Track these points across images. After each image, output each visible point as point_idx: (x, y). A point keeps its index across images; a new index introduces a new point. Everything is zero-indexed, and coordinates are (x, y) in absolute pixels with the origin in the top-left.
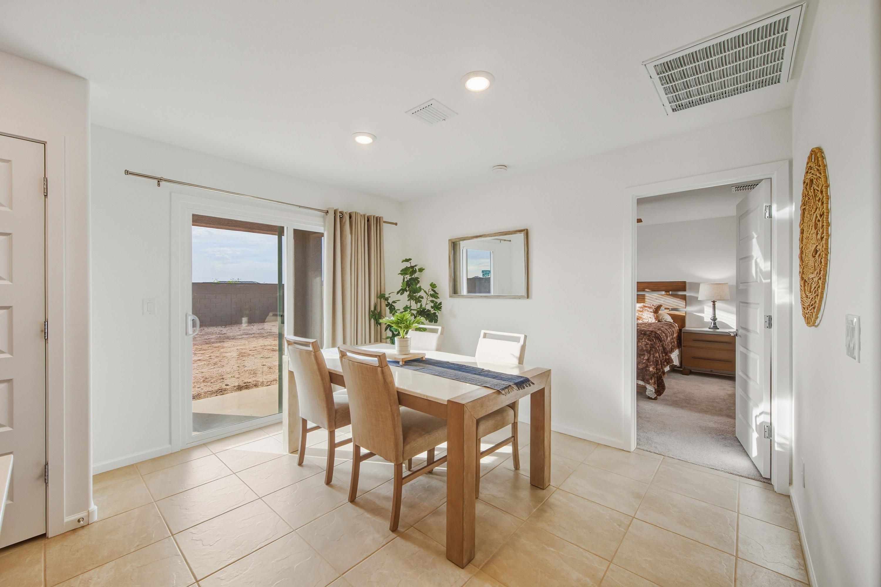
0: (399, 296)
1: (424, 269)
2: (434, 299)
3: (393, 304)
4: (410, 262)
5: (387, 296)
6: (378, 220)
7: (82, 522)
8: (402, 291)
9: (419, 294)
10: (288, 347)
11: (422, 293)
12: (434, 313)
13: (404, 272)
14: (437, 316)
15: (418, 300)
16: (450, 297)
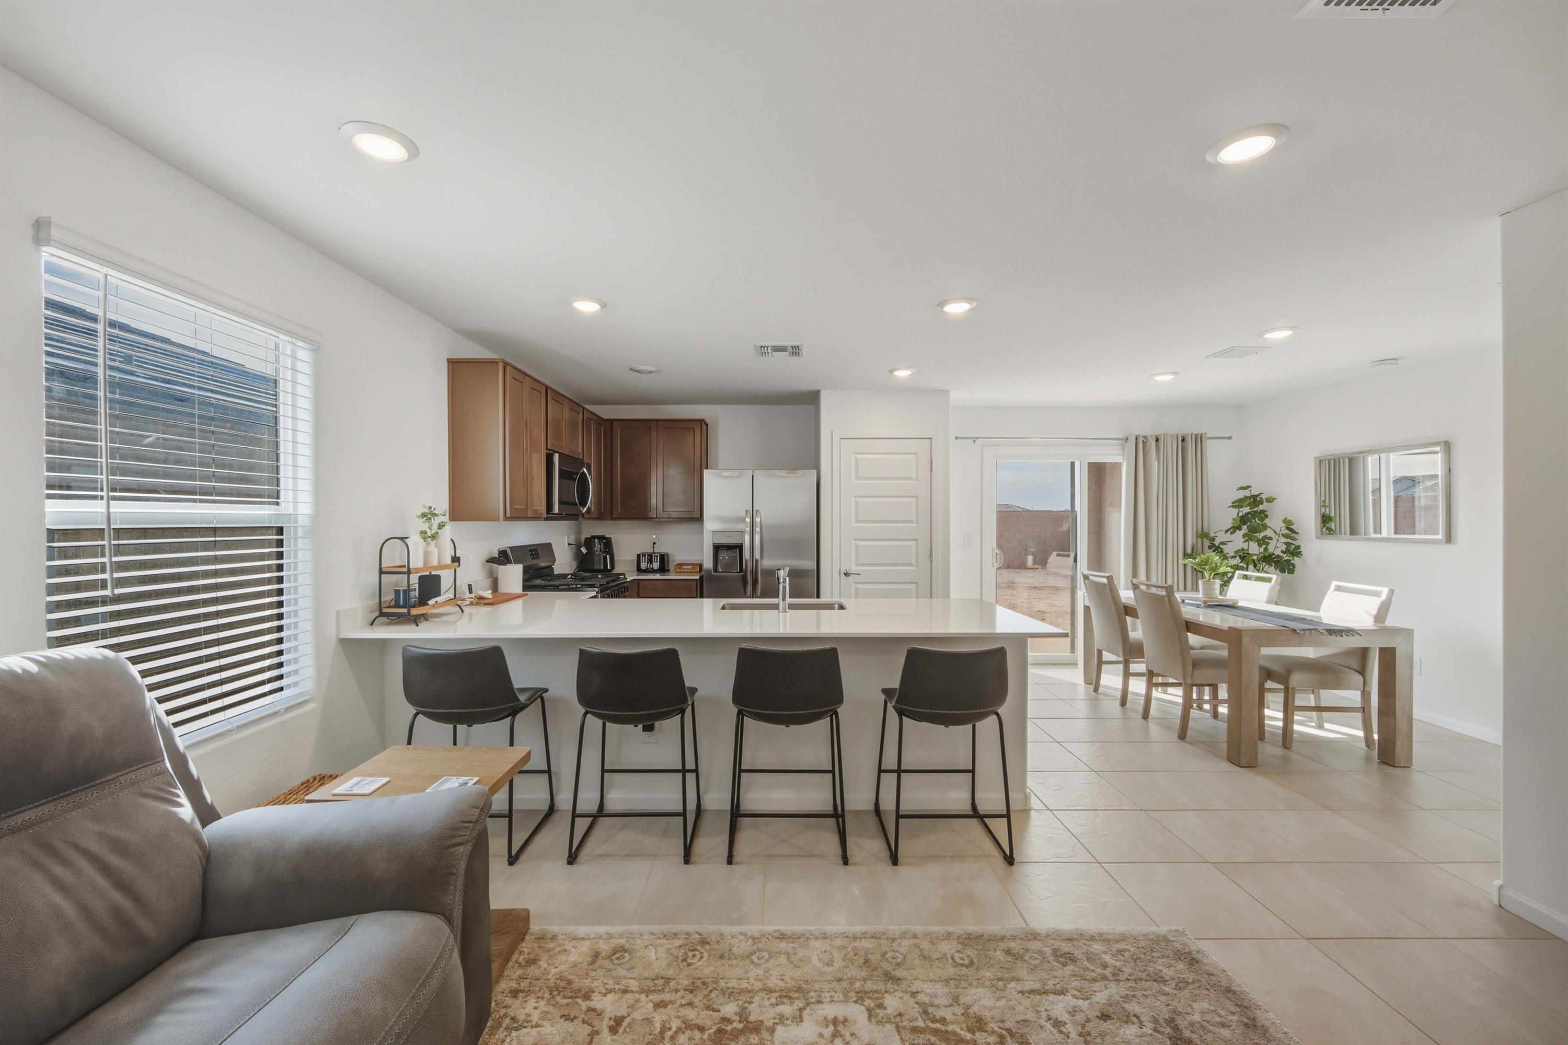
0: (1228, 537)
1: (1275, 499)
2: (1289, 541)
3: (1221, 546)
4: (1249, 489)
5: (1212, 535)
6: (1199, 439)
8: (1235, 529)
9: (1262, 534)
10: (1084, 582)
11: (1268, 533)
12: (1287, 560)
13: (1238, 504)
14: (1294, 566)
15: (1264, 542)
16: (1317, 538)
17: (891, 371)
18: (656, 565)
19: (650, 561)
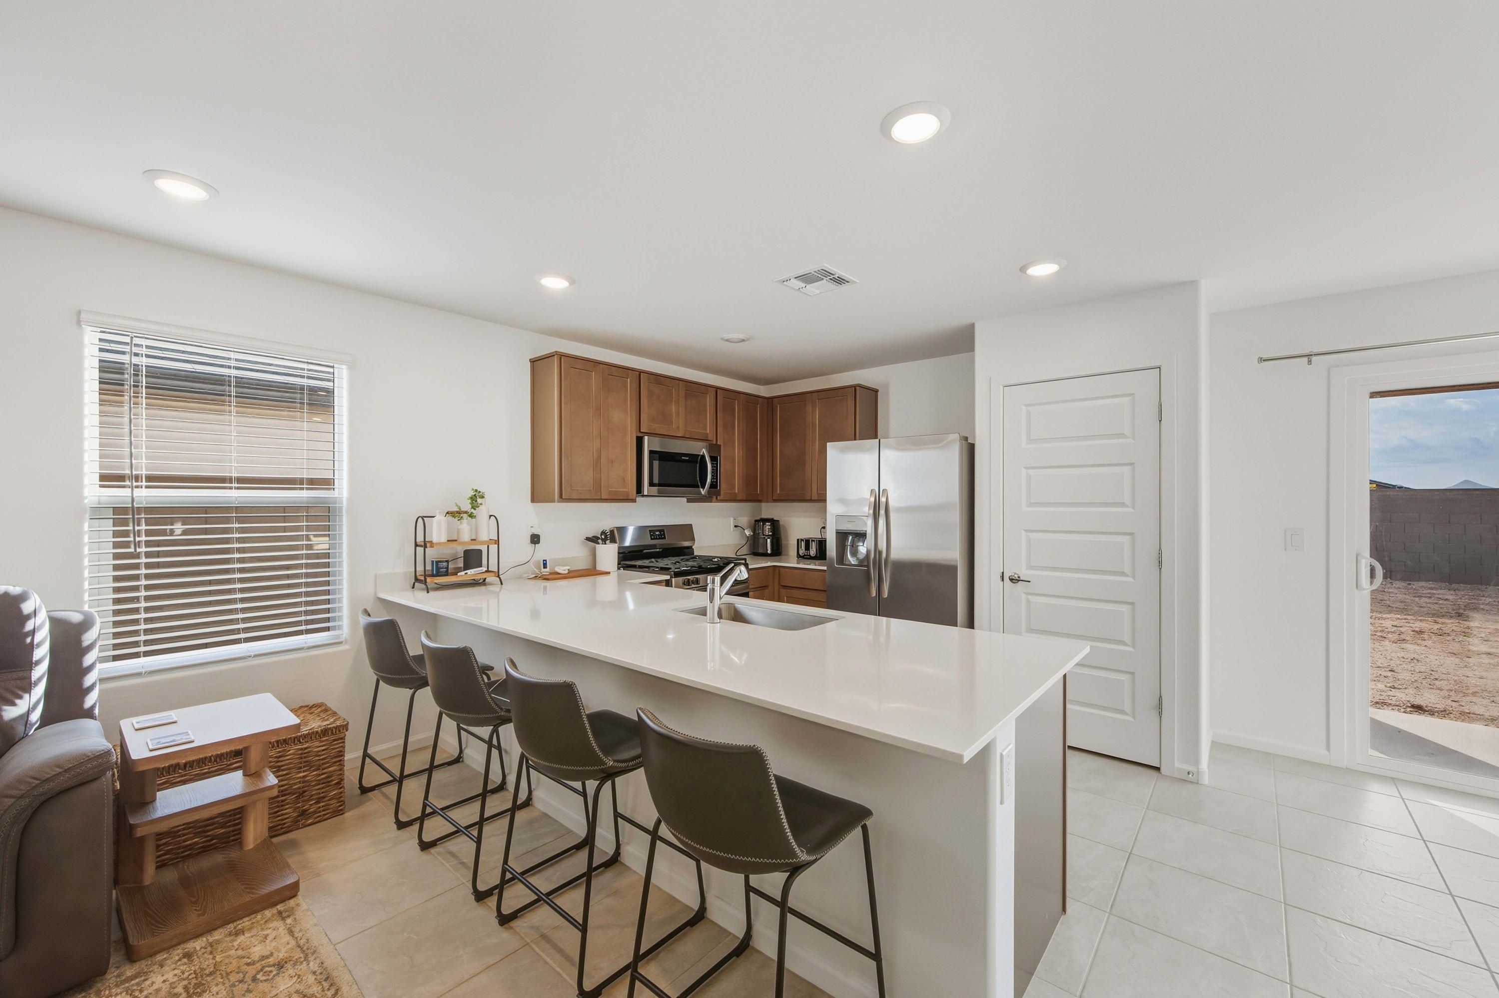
7: (1190, 776)
17: (1023, 269)
18: (813, 552)
19: (807, 548)
